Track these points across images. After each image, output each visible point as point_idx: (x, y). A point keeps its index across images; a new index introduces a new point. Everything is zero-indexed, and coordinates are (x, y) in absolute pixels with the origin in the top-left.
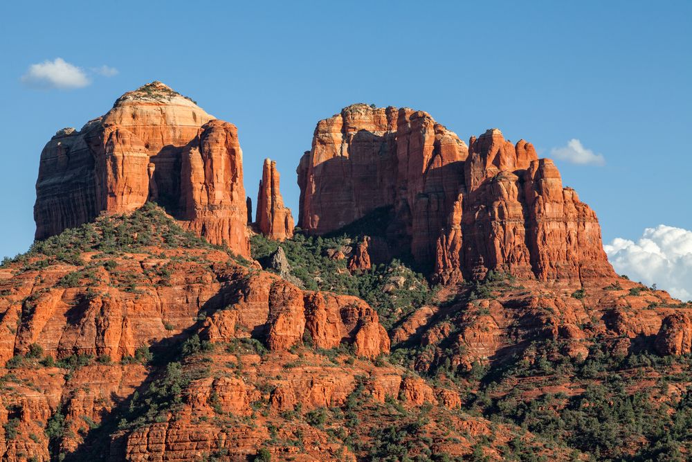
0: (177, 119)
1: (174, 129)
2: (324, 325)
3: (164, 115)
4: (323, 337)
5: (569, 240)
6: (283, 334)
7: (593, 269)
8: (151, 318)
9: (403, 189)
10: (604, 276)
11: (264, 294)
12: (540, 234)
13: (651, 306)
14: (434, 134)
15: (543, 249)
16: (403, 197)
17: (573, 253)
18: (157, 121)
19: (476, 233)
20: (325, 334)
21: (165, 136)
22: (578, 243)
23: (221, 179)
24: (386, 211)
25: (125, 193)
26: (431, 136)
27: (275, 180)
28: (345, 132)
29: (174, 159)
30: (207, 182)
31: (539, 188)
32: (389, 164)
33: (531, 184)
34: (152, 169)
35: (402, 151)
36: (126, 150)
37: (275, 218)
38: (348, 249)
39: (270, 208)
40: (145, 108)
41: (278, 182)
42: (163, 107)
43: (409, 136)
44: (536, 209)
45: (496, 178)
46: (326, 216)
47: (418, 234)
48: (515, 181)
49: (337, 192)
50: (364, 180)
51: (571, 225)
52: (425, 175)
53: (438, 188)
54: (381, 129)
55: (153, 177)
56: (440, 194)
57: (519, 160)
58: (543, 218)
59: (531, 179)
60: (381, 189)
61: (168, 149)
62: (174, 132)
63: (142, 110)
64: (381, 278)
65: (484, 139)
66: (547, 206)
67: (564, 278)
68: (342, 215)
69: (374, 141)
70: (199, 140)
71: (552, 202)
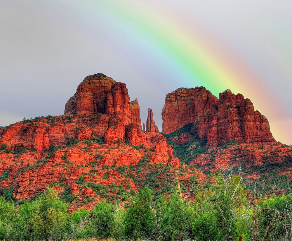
0: (106, 84)
1: (104, 88)
2: (135, 136)
3: (101, 83)
4: (134, 141)
5: (257, 128)
6: (111, 135)
7: (267, 139)
8: (59, 134)
9: (196, 115)
10: (271, 141)
11: (106, 121)
12: (246, 126)
13: (289, 151)
14: (206, 94)
15: (247, 132)
16: (197, 118)
17: (259, 133)
18: (98, 85)
19: (222, 127)
20: (135, 140)
21: (101, 90)
22: (261, 130)
23: (120, 103)
24: (190, 125)
25: (84, 110)
26: (205, 95)
27: (152, 115)
28: (176, 97)
29: (104, 99)
30: (114, 104)
31: (245, 109)
32: (192, 108)
33: (242, 108)
34: (95, 101)
35: (196, 102)
36: (85, 94)
37: (152, 128)
38: (176, 137)
39: (150, 125)
40: (94, 81)
41: (153, 116)
42: (100, 80)
43: (198, 96)
44: (244, 117)
45: (229, 107)
46: (170, 127)
47: (201, 130)
48: (236, 107)
49: (174, 118)
50: (183, 114)
51: (258, 123)
52: (203, 109)
53: (209, 113)
54: (189, 96)
55: (95, 104)
56: (209, 115)
57: (238, 100)
58: (247, 120)
59: (242, 106)
60: (190, 117)
61: (102, 95)
62: (105, 89)
63: (92, 82)
64: (187, 146)
65: (224, 93)
66: (248, 116)
67: (255, 142)
68: (176, 127)
69: (187, 100)
70: (111, 89)
71: (250, 114)
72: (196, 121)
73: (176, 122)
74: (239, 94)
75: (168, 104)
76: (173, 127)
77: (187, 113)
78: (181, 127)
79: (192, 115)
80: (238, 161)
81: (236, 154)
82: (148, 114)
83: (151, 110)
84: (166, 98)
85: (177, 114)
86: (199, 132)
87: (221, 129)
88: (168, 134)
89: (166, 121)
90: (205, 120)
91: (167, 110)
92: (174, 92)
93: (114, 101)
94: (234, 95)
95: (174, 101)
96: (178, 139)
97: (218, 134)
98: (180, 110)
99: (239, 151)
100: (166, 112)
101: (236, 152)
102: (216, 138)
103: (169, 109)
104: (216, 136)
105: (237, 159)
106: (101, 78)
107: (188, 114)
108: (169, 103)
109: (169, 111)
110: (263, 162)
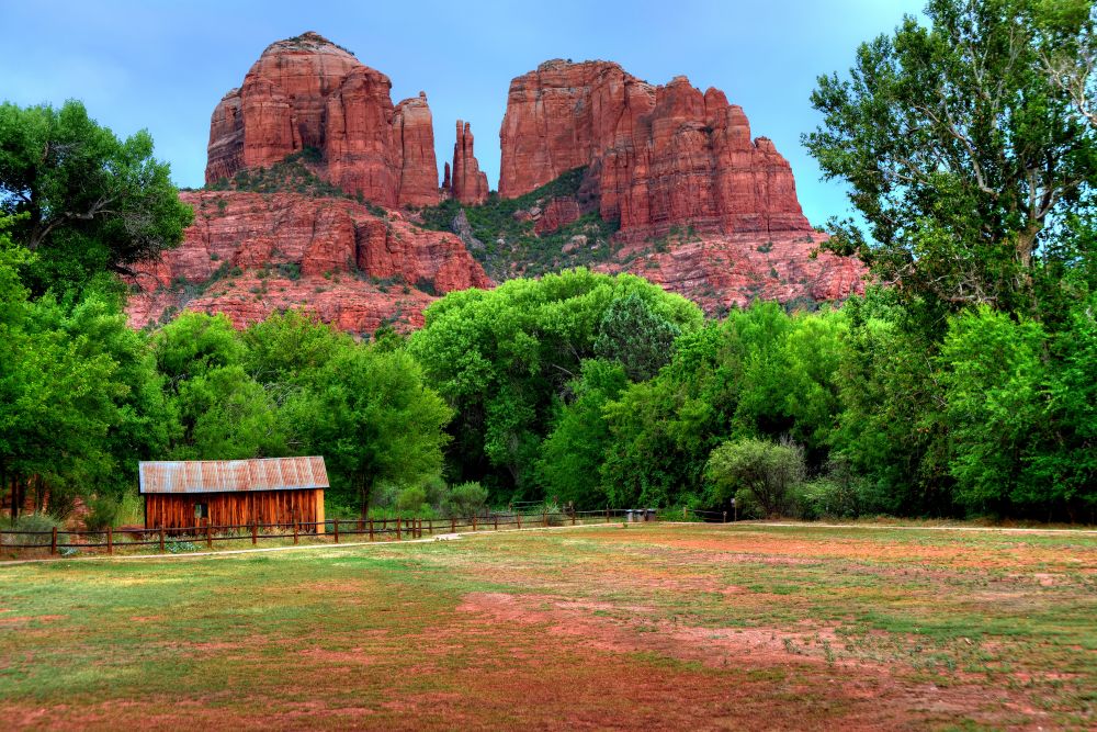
0: (325, 68)
1: (322, 78)
2: (379, 254)
3: (310, 64)
4: (378, 266)
5: (758, 192)
7: (784, 222)
8: (193, 249)
9: (596, 146)
10: (796, 230)
12: (727, 185)
14: (623, 85)
15: (729, 202)
16: (597, 155)
17: (762, 205)
18: (304, 70)
19: (661, 187)
21: (312, 86)
22: (769, 195)
24: (580, 172)
26: (620, 87)
27: (468, 142)
28: (540, 89)
29: (321, 110)
30: (348, 131)
31: (726, 136)
32: (586, 122)
33: (718, 133)
34: (294, 120)
35: (596, 107)
36: (265, 100)
37: (467, 181)
38: (535, 210)
39: (462, 171)
40: (291, 58)
41: (471, 144)
42: (310, 57)
43: (601, 89)
44: (721, 158)
45: (681, 127)
46: (520, 178)
47: (606, 192)
48: (701, 130)
49: (531, 152)
50: (559, 140)
51: (760, 176)
52: (614, 129)
53: (629, 143)
54: (579, 85)
55: (296, 128)
56: (630, 149)
57: (708, 109)
58: (729, 169)
59: (718, 127)
60: (578, 148)
61: (316, 100)
62: (323, 82)
63: (287, 62)
64: (564, 237)
65: (670, 87)
66: (734, 155)
67: (750, 231)
68: (538, 177)
69: (570, 98)
70: (341, 87)
71: (738, 151)
72: (593, 162)
73: (538, 164)
74: (712, 91)
75: (517, 108)
76: (530, 177)
77: (571, 138)
78: (552, 179)
79: (585, 144)
80: (690, 289)
81: (688, 271)
82: (458, 138)
83: (468, 125)
84: (512, 90)
85: (542, 140)
86: (600, 197)
87: (658, 192)
88: (516, 197)
89: (511, 160)
90: (616, 162)
91: (513, 126)
92: (534, 72)
93: (348, 121)
94: (697, 92)
95: (532, 100)
96: (539, 216)
97: (650, 206)
98: (549, 128)
99: (694, 259)
100: (512, 133)
101: (687, 264)
102: (644, 218)
103: (519, 124)
104: (645, 210)
105: (687, 283)
106: (313, 49)
107: (575, 140)
108: (518, 105)
109: (518, 128)
110: (747, 297)
